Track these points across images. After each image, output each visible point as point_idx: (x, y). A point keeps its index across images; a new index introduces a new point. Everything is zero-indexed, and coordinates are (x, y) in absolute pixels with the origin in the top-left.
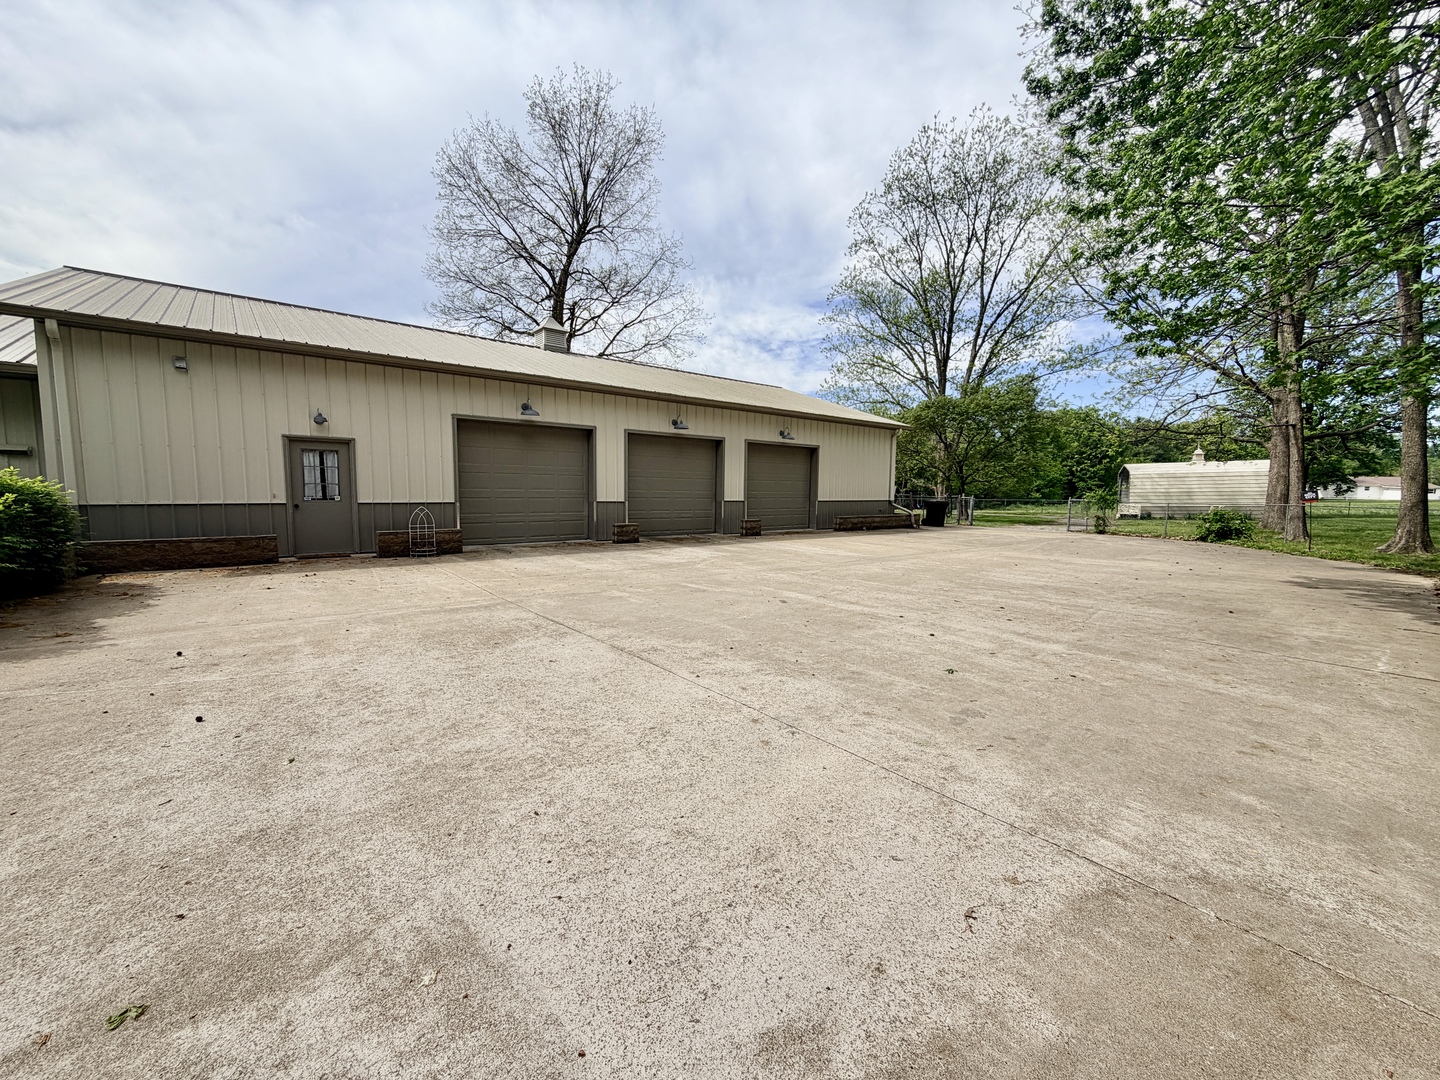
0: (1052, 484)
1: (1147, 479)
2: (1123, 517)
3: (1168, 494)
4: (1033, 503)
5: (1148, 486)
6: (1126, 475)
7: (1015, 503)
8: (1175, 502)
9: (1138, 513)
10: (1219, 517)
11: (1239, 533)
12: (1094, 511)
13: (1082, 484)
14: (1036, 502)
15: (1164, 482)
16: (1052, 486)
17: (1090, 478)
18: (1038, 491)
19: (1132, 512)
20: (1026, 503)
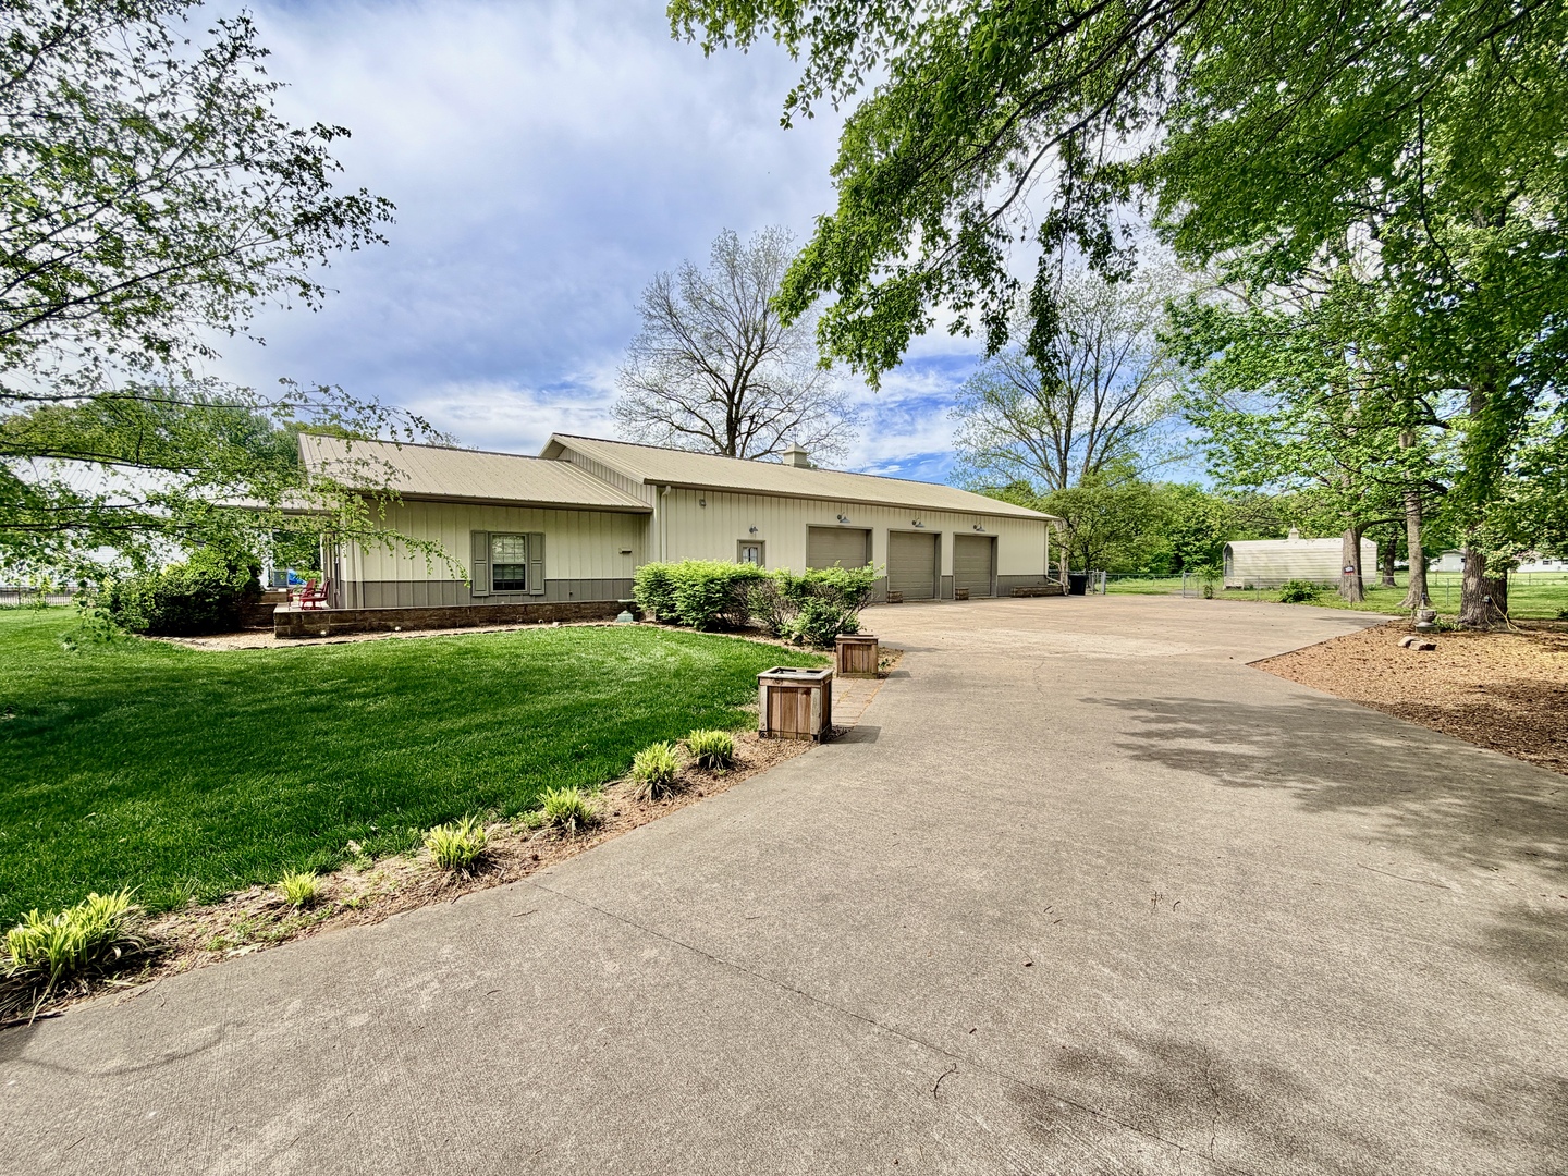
0: (1159, 558)
1: (1249, 555)
2: (1228, 588)
3: (1266, 568)
4: (1142, 577)
5: (1249, 560)
6: (1229, 551)
7: (1125, 577)
8: (1274, 575)
9: (1241, 584)
10: (1295, 585)
11: (1309, 596)
12: (1203, 583)
13: (1187, 558)
14: (1145, 576)
15: (1264, 557)
16: (1161, 561)
17: (1196, 552)
18: (1146, 565)
19: (1236, 584)
20: (1136, 577)
